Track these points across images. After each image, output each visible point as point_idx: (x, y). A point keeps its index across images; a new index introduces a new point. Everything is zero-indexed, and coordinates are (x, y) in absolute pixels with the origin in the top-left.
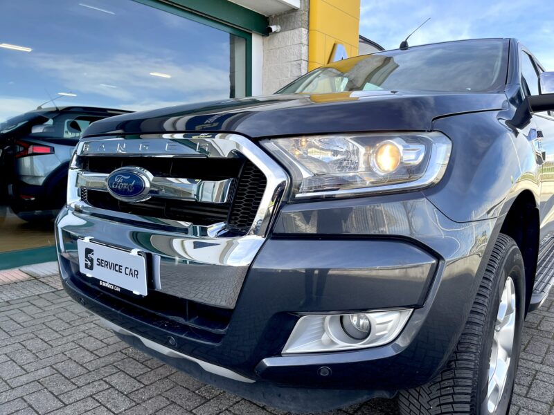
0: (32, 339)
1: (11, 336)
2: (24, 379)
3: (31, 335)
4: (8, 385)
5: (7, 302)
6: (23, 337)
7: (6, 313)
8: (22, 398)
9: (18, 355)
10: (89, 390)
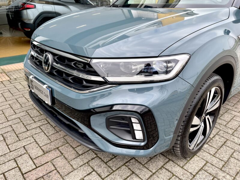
0: (21, 97)
3: (21, 96)
6: (18, 97)
9: (14, 105)
10: (39, 124)
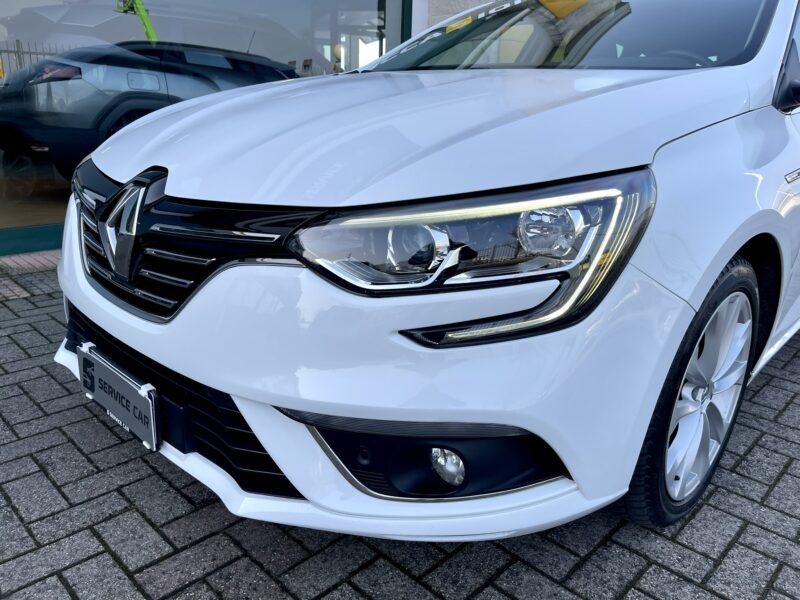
1: (51, 342)
2: (65, 402)
4: (41, 409)
5: (49, 295)
7: (48, 310)
8: (60, 429)
